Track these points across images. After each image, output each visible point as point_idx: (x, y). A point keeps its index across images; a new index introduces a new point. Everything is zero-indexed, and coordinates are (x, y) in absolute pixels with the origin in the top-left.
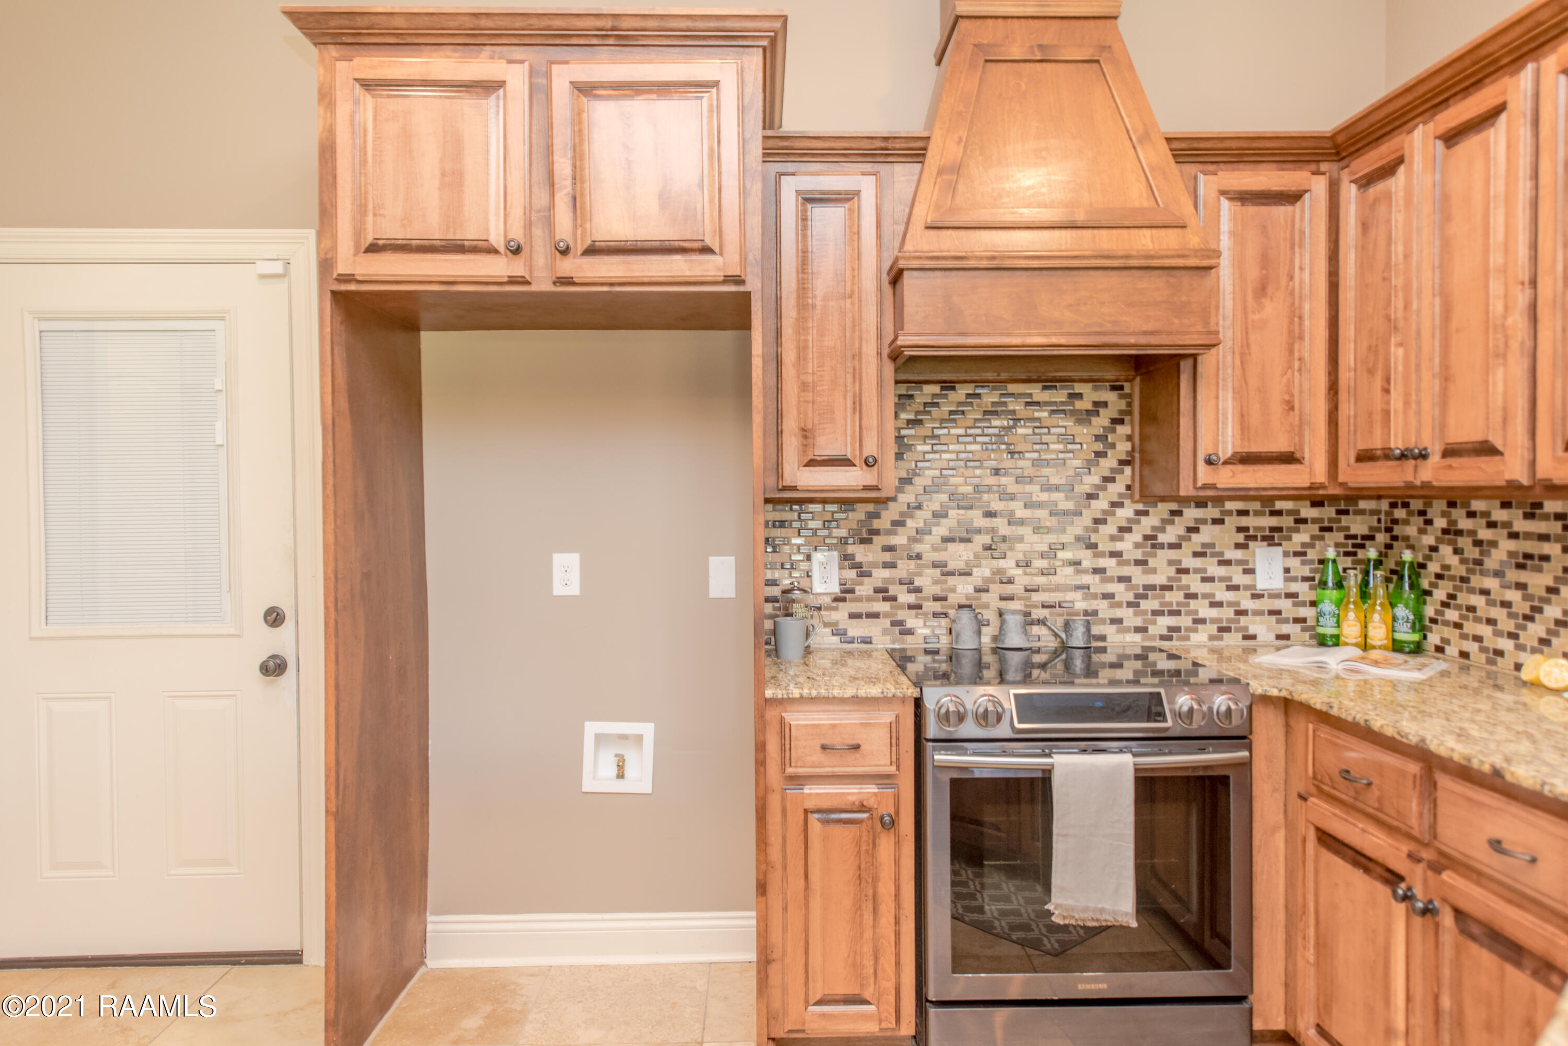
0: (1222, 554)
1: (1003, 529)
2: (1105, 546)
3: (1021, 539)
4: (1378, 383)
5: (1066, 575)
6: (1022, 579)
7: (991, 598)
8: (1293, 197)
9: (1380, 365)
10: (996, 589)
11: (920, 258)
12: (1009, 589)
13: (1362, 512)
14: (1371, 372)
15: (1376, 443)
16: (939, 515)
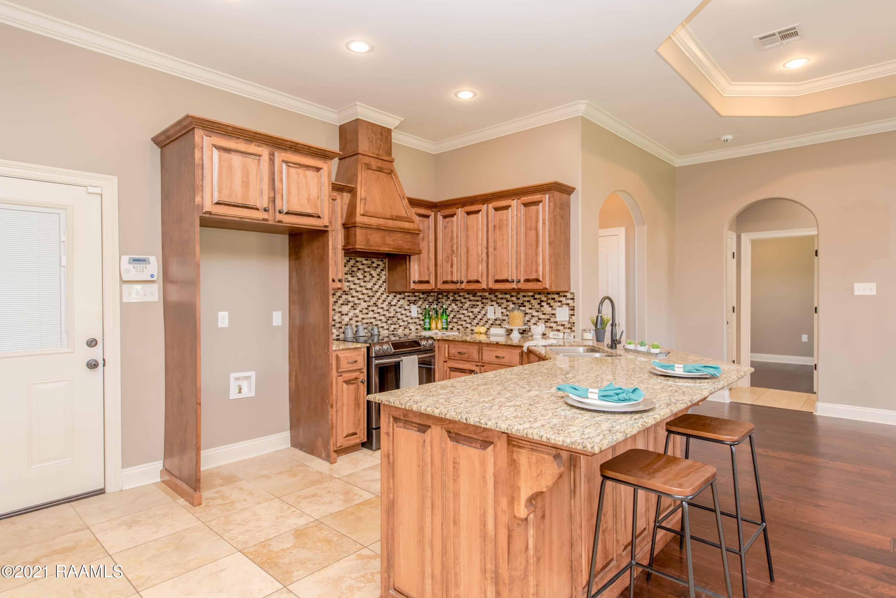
0: (404, 307)
1: (357, 301)
2: (380, 306)
3: (360, 304)
4: (449, 265)
5: (371, 314)
6: (361, 316)
7: (353, 322)
8: (428, 217)
9: (450, 260)
10: (355, 319)
11: (361, 224)
12: (357, 319)
13: (431, 296)
14: (447, 262)
15: (449, 279)
16: (340, 297)
